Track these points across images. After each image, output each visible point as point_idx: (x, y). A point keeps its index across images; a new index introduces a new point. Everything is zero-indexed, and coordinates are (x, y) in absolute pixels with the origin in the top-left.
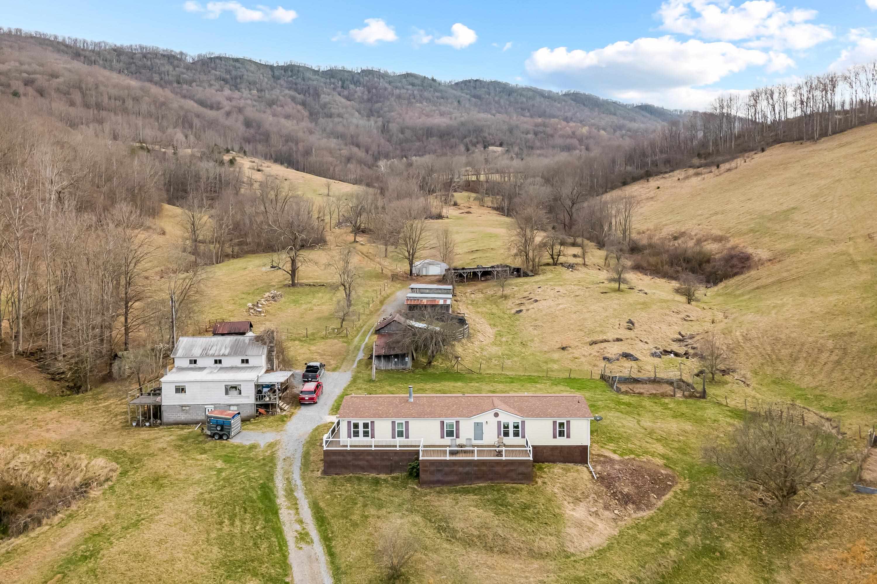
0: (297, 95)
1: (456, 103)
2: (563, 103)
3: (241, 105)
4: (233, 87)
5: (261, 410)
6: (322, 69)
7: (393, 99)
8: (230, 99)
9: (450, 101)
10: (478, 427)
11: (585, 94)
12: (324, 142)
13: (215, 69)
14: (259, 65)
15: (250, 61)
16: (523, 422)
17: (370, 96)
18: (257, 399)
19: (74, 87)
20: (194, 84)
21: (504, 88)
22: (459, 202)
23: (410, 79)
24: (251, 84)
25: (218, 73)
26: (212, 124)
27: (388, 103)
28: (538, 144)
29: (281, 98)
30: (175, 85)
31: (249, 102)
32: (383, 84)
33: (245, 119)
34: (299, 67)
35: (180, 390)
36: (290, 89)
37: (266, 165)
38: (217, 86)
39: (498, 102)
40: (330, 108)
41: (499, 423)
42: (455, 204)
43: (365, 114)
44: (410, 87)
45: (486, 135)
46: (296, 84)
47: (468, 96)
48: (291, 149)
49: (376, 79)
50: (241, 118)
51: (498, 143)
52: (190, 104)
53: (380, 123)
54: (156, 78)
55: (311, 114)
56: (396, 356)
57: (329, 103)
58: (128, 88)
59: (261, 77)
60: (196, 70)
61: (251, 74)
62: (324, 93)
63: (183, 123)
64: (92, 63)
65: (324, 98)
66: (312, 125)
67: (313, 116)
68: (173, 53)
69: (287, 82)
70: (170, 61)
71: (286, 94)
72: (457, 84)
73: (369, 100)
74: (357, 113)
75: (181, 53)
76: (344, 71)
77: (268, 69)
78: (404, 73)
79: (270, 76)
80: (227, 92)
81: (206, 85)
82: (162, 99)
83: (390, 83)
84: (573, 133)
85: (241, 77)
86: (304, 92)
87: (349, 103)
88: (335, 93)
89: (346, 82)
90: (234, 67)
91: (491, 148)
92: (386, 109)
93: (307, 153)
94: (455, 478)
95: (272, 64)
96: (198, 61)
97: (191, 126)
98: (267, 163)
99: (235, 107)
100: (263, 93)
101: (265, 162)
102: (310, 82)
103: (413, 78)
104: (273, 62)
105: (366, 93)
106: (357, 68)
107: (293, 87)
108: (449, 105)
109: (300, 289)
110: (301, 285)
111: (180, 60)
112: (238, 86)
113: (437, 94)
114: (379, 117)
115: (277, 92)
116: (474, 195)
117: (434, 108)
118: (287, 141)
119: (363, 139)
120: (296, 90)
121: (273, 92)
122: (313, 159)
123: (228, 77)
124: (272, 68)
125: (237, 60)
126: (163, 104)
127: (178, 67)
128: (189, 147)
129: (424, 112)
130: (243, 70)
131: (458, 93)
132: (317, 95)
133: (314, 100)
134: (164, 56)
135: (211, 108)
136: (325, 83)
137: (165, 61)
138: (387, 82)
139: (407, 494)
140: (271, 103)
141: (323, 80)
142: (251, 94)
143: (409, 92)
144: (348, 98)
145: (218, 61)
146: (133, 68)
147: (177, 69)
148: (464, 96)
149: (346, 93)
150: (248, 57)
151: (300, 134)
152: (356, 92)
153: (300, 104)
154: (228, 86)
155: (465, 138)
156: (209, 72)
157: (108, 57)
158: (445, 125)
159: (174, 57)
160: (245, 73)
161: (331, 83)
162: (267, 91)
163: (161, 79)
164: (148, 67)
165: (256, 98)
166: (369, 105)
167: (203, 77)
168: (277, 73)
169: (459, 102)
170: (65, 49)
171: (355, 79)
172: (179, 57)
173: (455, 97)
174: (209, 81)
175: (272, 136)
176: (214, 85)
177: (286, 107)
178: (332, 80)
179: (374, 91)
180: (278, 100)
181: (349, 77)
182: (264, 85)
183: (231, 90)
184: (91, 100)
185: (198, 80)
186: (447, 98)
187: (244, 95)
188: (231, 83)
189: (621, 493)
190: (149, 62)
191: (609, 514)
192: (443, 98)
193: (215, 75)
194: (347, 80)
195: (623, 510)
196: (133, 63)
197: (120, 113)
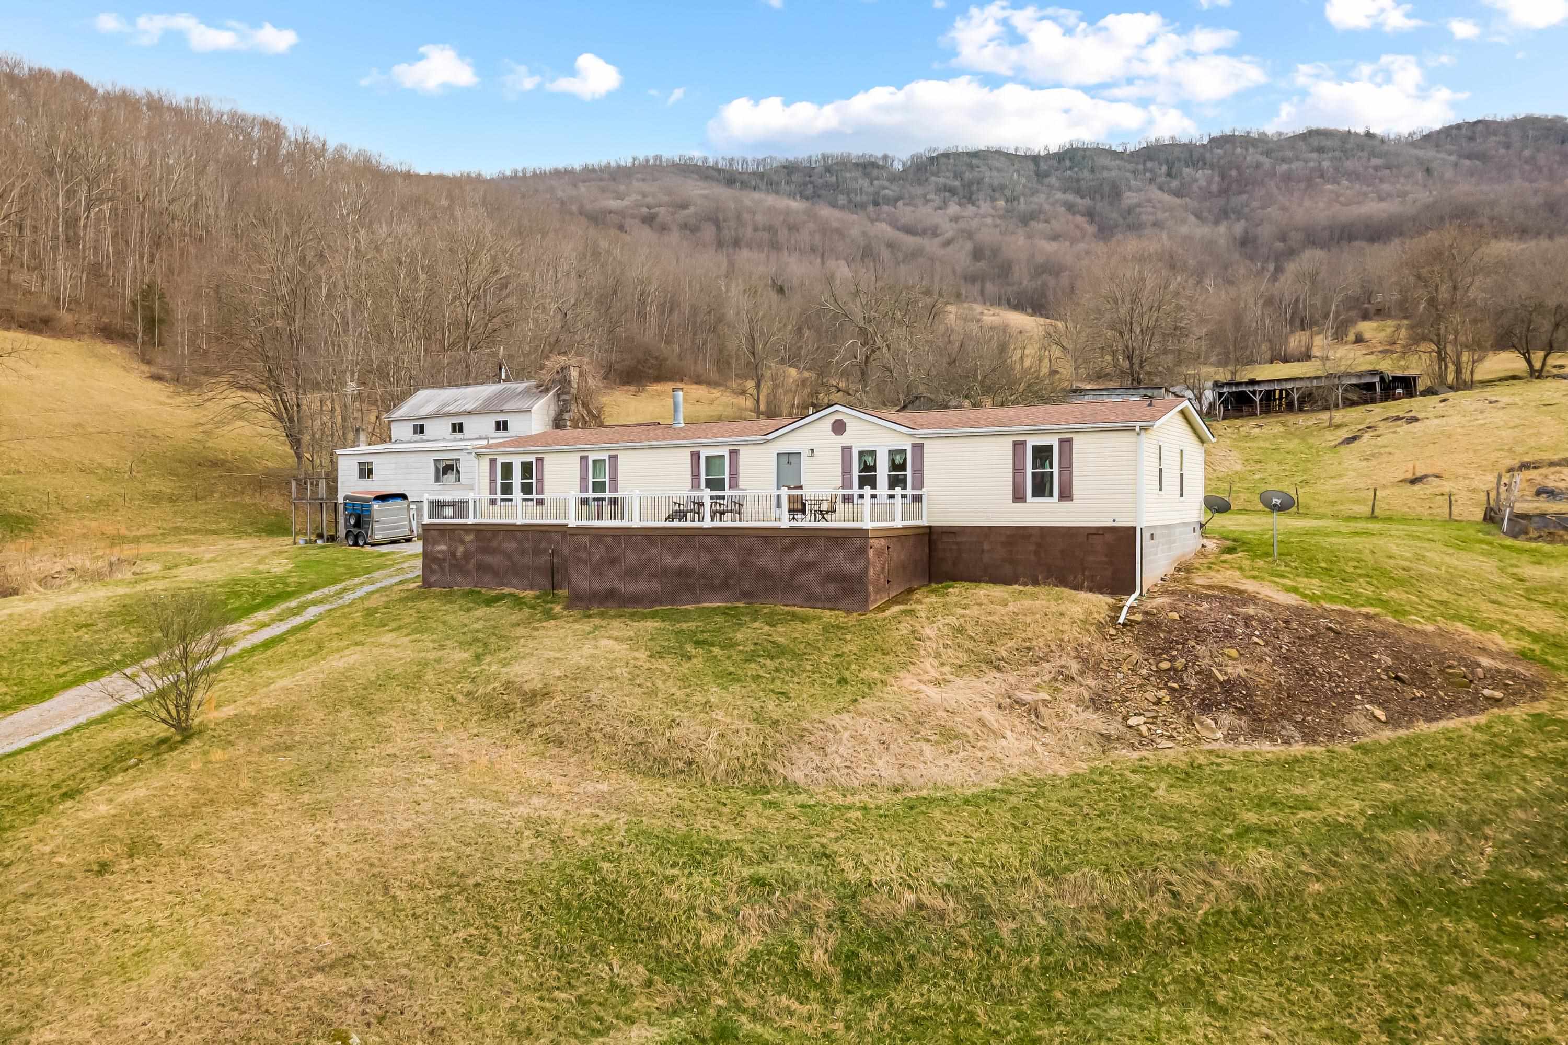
0: (1079, 200)
1: (1420, 175)
3: (974, 227)
4: (965, 200)
6: (1131, 148)
7: (1272, 184)
8: (956, 219)
9: (1406, 170)
13: (937, 174)
14: (1012, 158)
15: (999, 153)
16: (918, 448)
17: (1225, 185)
19: (707, 218)
20: (900, 203)
22: (1367, 335)
23: (1315, 142)
24: (997, 190)
25: (941, 180)
26: (914, 255)
27: (1263, 192)
29: (1047, 207)
30: (871, 208)
31: (989, 220)
32: (1253, 156)
33: (975, 247)
34: (1086, 149)
35: (365, 472)
36: (1066, 190)
37: (992, 313)
38: (938, 201)
39: (1530, 161)
40: (1140, 214)
42: (1359, 340)
43: (1210, 217)
44: (1315, 155)
46: (1078, 181)
47: (1453, 158)
48: (1045, 284)
49: (1239, 150)
50: (969, 246)
52: (884, 229)
53: (1238, 231)
54: (843, 199)
55: (1101, 229)
57: (1139, 205)
58: (788, 212)
59: (1015, 176)
60: (906, 180)
61: (995, 173)
62: (1130, 189)
63: (864, 256)
64: (750, 189)
65: (1130, 198)
66: (1099, 246)
67: (1105, 231)
68: (872, 159)
69: (1062, 179)
70: (868, 170)
71: (1057, 201)
72: (1427, 136)
73: (1224, 192)
74: (1192, 218)
75: (885, 157)
76: (1174, 145)
77: (1029, 162)
78: (1301, 130)
79: (1032, 173)
80: (953, 209)
81: (919, 202)
82: (837, 226)
83: (1268, 153)
85: (979, 182)
86: (1093, 192)
87: (1178, 201)
88: (1152, 187)
89: (1177, 165)
90: (971, 167)
92: (1255, 204)
95: (1037, 151)
96: (911, 166)
98: (995, 310)
99: (963, 231)
100: (1016, 203)
101: (991, 308)
102: (1106, 174)
103: (1322, 138)
104: (1038, 148)
105: (1217, 179)
106: (1202, 136)
107: (1073, 186)
108: (1402, 180)
111: (883, 167)
112: (974, 197)
113: (1375, 161)
114: (1238, 219)
115: (1041, 198)
117: (1365, 188)
118: (1042, 272)
120: (1078, 192)
121: (1035, 199)
123: (957, 183)
124: (1036, 159)
125: (976, 154)
126: (838, 231)
127: (877, 179)
129: (1342, 199)
130: (983, 169)
131: (1428, 154)
132: (1116, 194)
133: (1111, 204)
134: (857, 165)
135: (922, 234)
136: (1134, 172)
137: (859, 173)
138: (1262, 154)
140: (1026, 219)
141: (1130, 166)
142: (993, 208)
143: (1311, 164)
144: (1177, 194)
145: (943, 160)
146: (810, 190)
147: (876, 182)
148: (1442, 158)
149: (1175, 184)
150: (996, 147)
151: (1069, 261)
152: (1195, 180)
153: (1083, 215)
154: (956, 198)
156: (927, 180)
157: (775, 178)
158: (1385, 215)
159: (874, 165)
160: (988, 174)
161: (1145, 171)
162: (1022, 199)
163: (850, 201)
164: (832, 186)
165: (1002, 212)
166: (1222, 201)
167: (919, 190)
168: (1043, 166)
169: (1428, 170)
170: (715, 174)
171: (1195, 157)
172: (881, 163)
173: (1420, 161)
174: (925, 196)
175: (1016, 268)
176: (933, 201)
177: (1053, 222)
178: (1149, 165)
179: (1234, 173)
180: (1040, 212)
181: (1183, 156)
182: (1019, 189)
183: (960, 205)
184: (727, 234)
185: (907, 196)
186: (1399, 167)
187: (982, 211)
188: (961, 194)
189: (1204, 675)
190: (834, 179)
191: (1095, 721)
192: (1388, 167)
193: (936, 183)
194: (1179, 160)
195: (1179, 722)
196: (811, 182)
197: (766, 249)
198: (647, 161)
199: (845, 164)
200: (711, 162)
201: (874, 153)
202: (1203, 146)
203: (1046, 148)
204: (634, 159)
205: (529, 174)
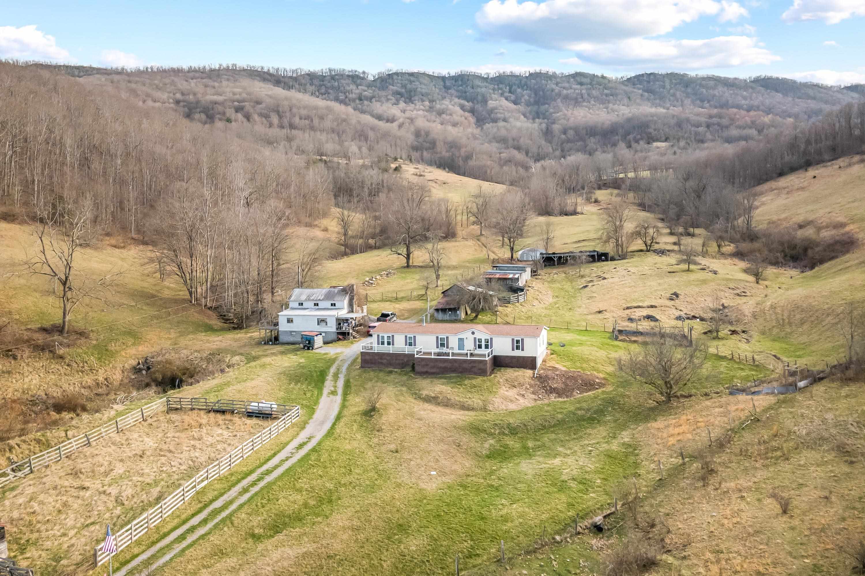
0: (466, 103)
1: (626, 100)
2: (750, 90)
3: (414, 116)
4: (407, 100)
5: (341, 337)
6: (491, 76)
7: (559, 100)
8: (404, 111)
9: (619, 97)
10: (461, 340)
11: (777, 79)
12: (486, 146)
13: (392, 85)
14: (431, 77)
15: (424, 74)
16: (491, 339)
17: (536, 99)
18: (337, 329)
19: (274, 111)
20: (374, 100)
21: (681, 79)
22: (600, 198)
23: (579, 78)
24: (424, 96)
25: (394, 88)
26: (386, 135)
27: (555, 104)
28: (709, 136)
29: (450, 107)
30: (357, 101)
31: (421, 113)
32: (551, 85)
33: (415, 129)
34: (469, 76)
35: (290, 321)
36: (459, 97)
37: (428, 171)
38: (394, 100)
39: (674, 95)
40: (497, 113)
41: (475, 338)
42: (596, 201)
43: (531, 117)
44: (578, 87)
45: (651, 130)
46: (465, 92)
47: (640, 91)
48: (453, 154)
49: (543, 81)
50: (412, 128)
51: (664, 138)
52: (367, 119)
53: (544, 126)
54: (342, 97)
55: (478, 120)
56: (450, 310)
57: (496, 108)
58: (316, 108)
59: (434, 89)
60: (376, 87)
61: (423, 87)
62: (492, 99)
63: (360, 136)
64: (289, 88)
65: (491, 104)
66: (477, 131)
67: (480, 121)
68: (357, 73)
69: (457, 91)
70: (355, 80)
71: (455, 103)
72: (629, 80)
73: (537, 103)
74: (522, 117)
75: (364, 73)
76: (512, 76)
77: (440, 80)
78: (573, 72)
79: (442, 87)
80: (402, 105)
81: (383, 99)
82: (344, 116)
83: (557, 84)
84: (753, 122)
85: (415, 90)
86: (473, 99)
87: (515, 106)
88: (503, 99)
89: (514, 87)
90: (411, 82)
91: (655, 144)
92: (552, 110)
93: (468, 157)
94: (438, 370)
95: (444, 74)
96: (378, 78)
97: (366, 139)
98: (430, 169)
99: (408, 118)
100: (434, 103)
101: (427, 167)
102: (479, 90)
103: (582, 77)
104: (444, 72)
105: (533, 95)
106: (525, 72)
107: (463, 95)
108: (618, 102)
109: (413, 270)
110: (415, 267)
111: (363, 79)
112: (412, 99)
113: (606, 92)
114: (544, 119)
115: (446, 102)
116: (616, 191)
117: (601, 106)
118: (451, 147)
119: (524, 142)
120: (466, 99)
121: (444, 102)
122: (472, 163)
123: (403, 90)
124: (443, 79)
125: (412, 74)
126: (344, 120)
127: (361, 85)
128: (362, 158)
129: (591, 110)
130: (417, 83)
131: (629, 89)
132: (485, 101)
133: (482, 106)
134: (348, 76)
135: (388, 121)
136: (493, 90)
137: (349, 81)
138: (554, 84)
139: (405, 378)
140: (440, 113)
141: (492, 86)
142: (423, 105)
143: (577, 91)
144: (515, 103)
145: (395, 76)
146: (323, 90)
147: (359, 87)
148: (636, 91)
149: (513, 97)
150: (422, 70)
151: (464, 141)
152: (523, 96)
153: (469, 112)
154: (403, 99)
155: (629, 134)
156: (387, 87)
157: (303, 81)
158: (610, 122)
159: (358, 77)
160: (419, 86)
161: (499, 89)
162: (438, 102)
163: (346, 97)
164: (335, 88)
165: (427, 108)
166: (535, 108)
167: (383, 93)
168: (448, 83)
169: (629, 98)
170: (269, 77)
171: (523, 82)
172: (362, 75)
173: (626, 93)
174: (387, 96)
175: (438, 143)
176: (391, 100)
177: (455, 116)
178: (501, 86)
179: (541, 93)
180: (447, 110)
181: (517, 82)
182: (436, 95)
183: (405, 102)
184: (286, 121)
185: (377, 96)
186: (617, 95)
187: (417, 107)
188: (406, 96)
189: (550, 387)
190: (336, 84)
191: (533, 396)
192: (612, 95)
193: (392, 90)
194: (515, 84)
195: (546, 396)
196: (323, 85)
197: (308, 131)
198: (228, 67)
199: (342, 75)
200: (266, 70)
201: (358, 70)
202: (527, 77)
203: (449, 74)
204: (220, 65)
205: (155, 70)
